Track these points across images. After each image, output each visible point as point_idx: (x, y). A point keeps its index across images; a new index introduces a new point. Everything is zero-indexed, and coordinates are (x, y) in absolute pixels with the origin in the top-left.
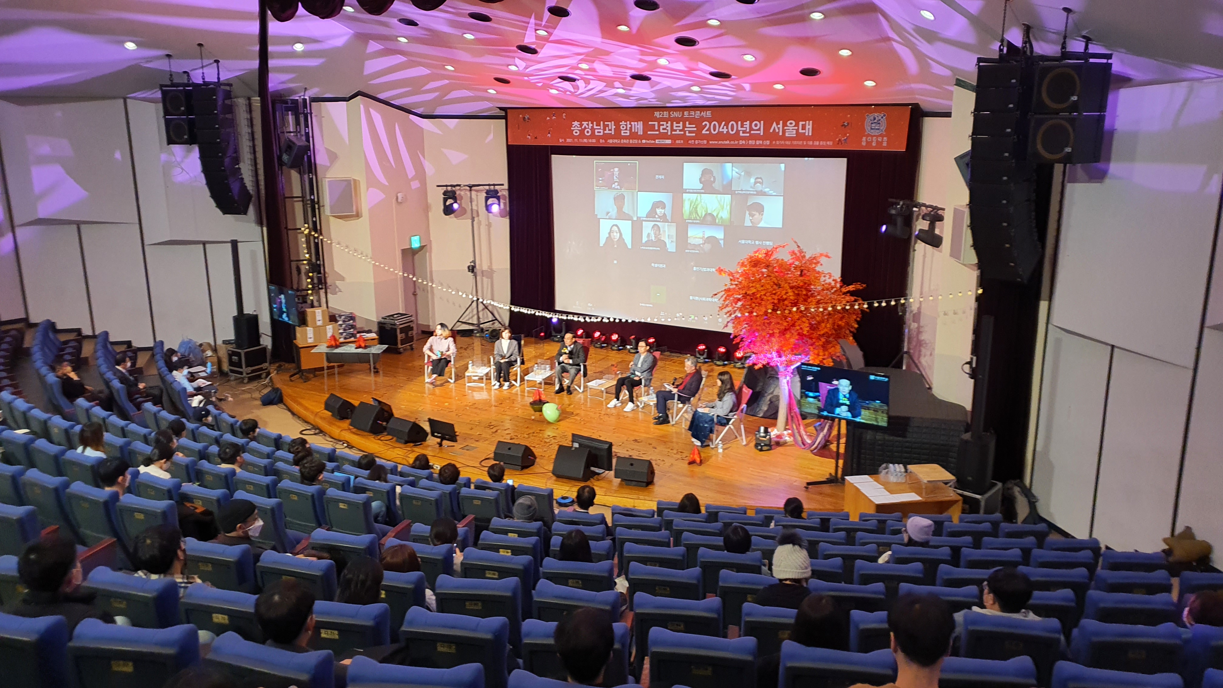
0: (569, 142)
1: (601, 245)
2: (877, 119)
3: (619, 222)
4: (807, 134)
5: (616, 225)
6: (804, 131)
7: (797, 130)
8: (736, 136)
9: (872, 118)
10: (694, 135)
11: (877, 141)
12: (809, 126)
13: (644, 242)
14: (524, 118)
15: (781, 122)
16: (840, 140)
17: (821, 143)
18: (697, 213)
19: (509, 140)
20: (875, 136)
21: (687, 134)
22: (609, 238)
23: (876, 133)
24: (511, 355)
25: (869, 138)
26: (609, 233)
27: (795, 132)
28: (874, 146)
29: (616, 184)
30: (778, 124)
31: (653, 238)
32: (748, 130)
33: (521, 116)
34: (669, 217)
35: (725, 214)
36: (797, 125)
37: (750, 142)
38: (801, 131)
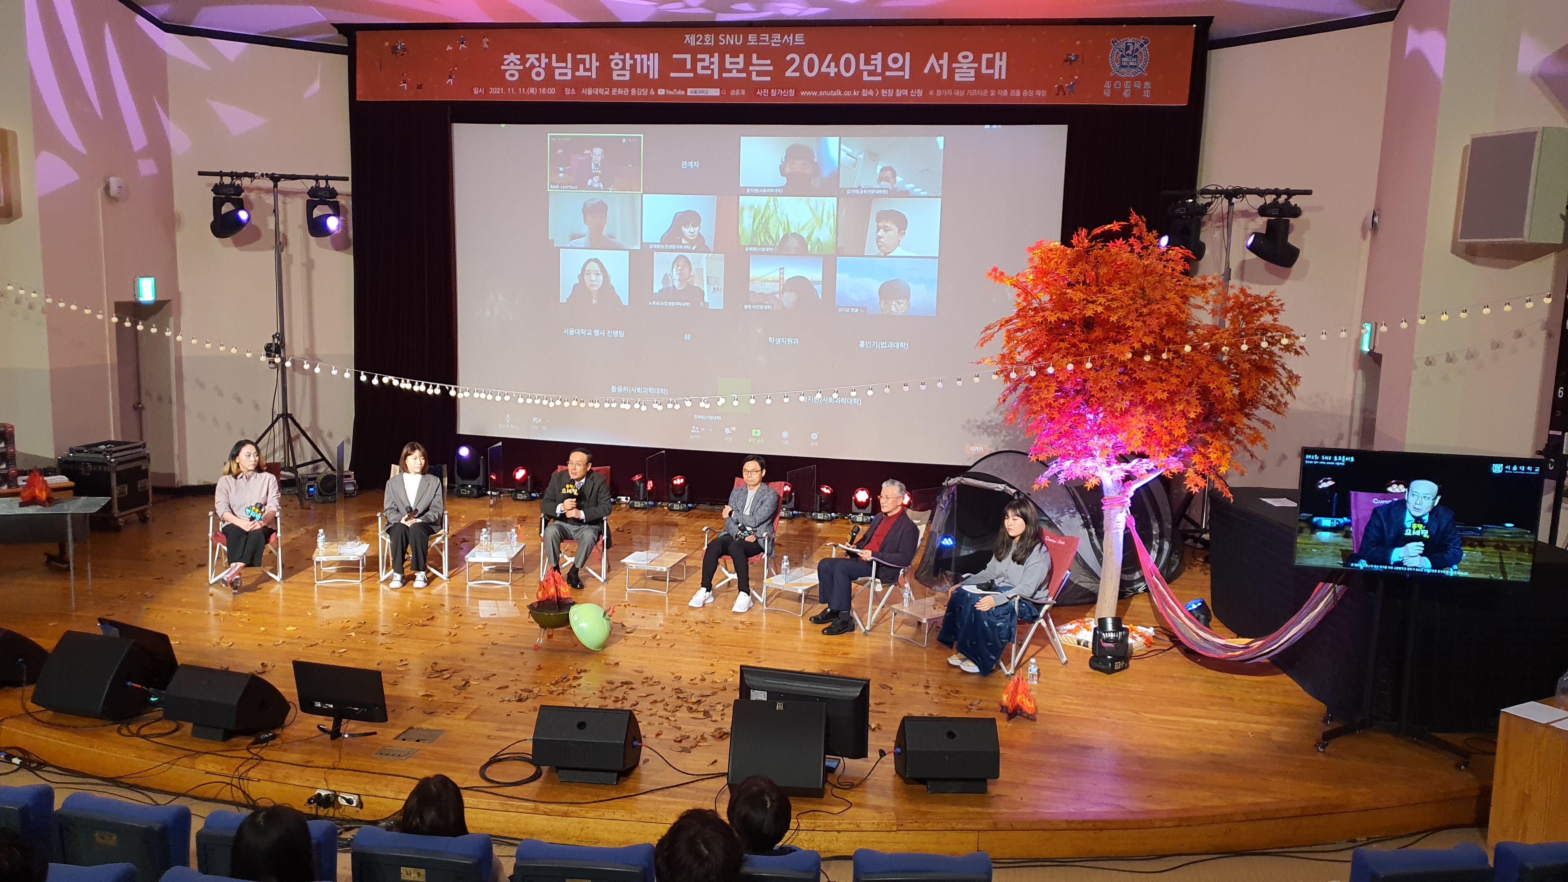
0: (496, 93)
1: (563, 300)
2: (1131, 49)
3: (600, 254)
4: (997, 77)
5: (596, 260)
6: (991, 71)
7: (978, 70)
8: (856, 81)
9: (1123, 46)
10: (769, 79)
11: (1133, 89)
12: (1001, 62)
13: (656, 290)
14: (394, 49)
15: (946, 55)
16: (1061, 87)
17: (1025, 93)
18: (767, 232)
19: (359, 92)
20: (1129, 79)
21: (754, 78)
22: (581, 288)
23: (1132, 73)
24: (427, 510)
25: (1117, 84)
26: (581, 277)
27: (972, 73)
28: (1126, 97)
29: (596, 179)
30: (939, 58)
31: (677, 283)
32: (879, 70)
33: (387, 44)
34: (709, 243)
35: (825, 234)
36: (977, 59)
37: (883, 92)
38: (984, 71)
